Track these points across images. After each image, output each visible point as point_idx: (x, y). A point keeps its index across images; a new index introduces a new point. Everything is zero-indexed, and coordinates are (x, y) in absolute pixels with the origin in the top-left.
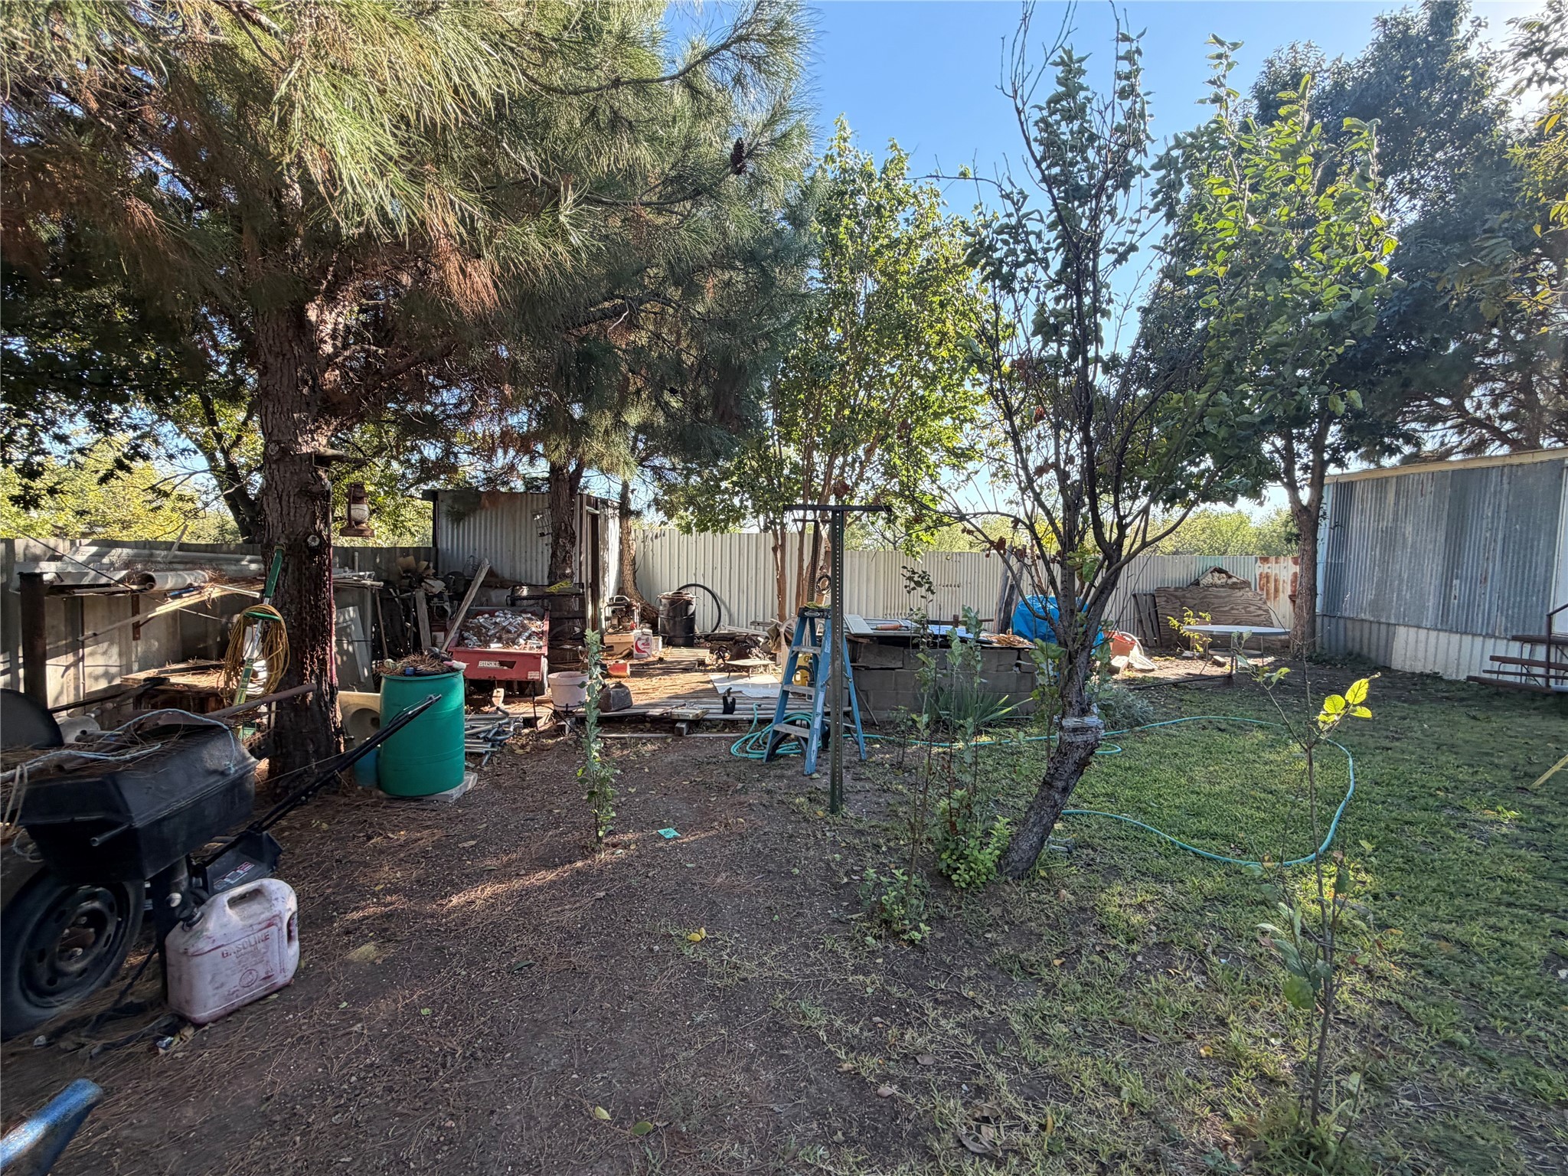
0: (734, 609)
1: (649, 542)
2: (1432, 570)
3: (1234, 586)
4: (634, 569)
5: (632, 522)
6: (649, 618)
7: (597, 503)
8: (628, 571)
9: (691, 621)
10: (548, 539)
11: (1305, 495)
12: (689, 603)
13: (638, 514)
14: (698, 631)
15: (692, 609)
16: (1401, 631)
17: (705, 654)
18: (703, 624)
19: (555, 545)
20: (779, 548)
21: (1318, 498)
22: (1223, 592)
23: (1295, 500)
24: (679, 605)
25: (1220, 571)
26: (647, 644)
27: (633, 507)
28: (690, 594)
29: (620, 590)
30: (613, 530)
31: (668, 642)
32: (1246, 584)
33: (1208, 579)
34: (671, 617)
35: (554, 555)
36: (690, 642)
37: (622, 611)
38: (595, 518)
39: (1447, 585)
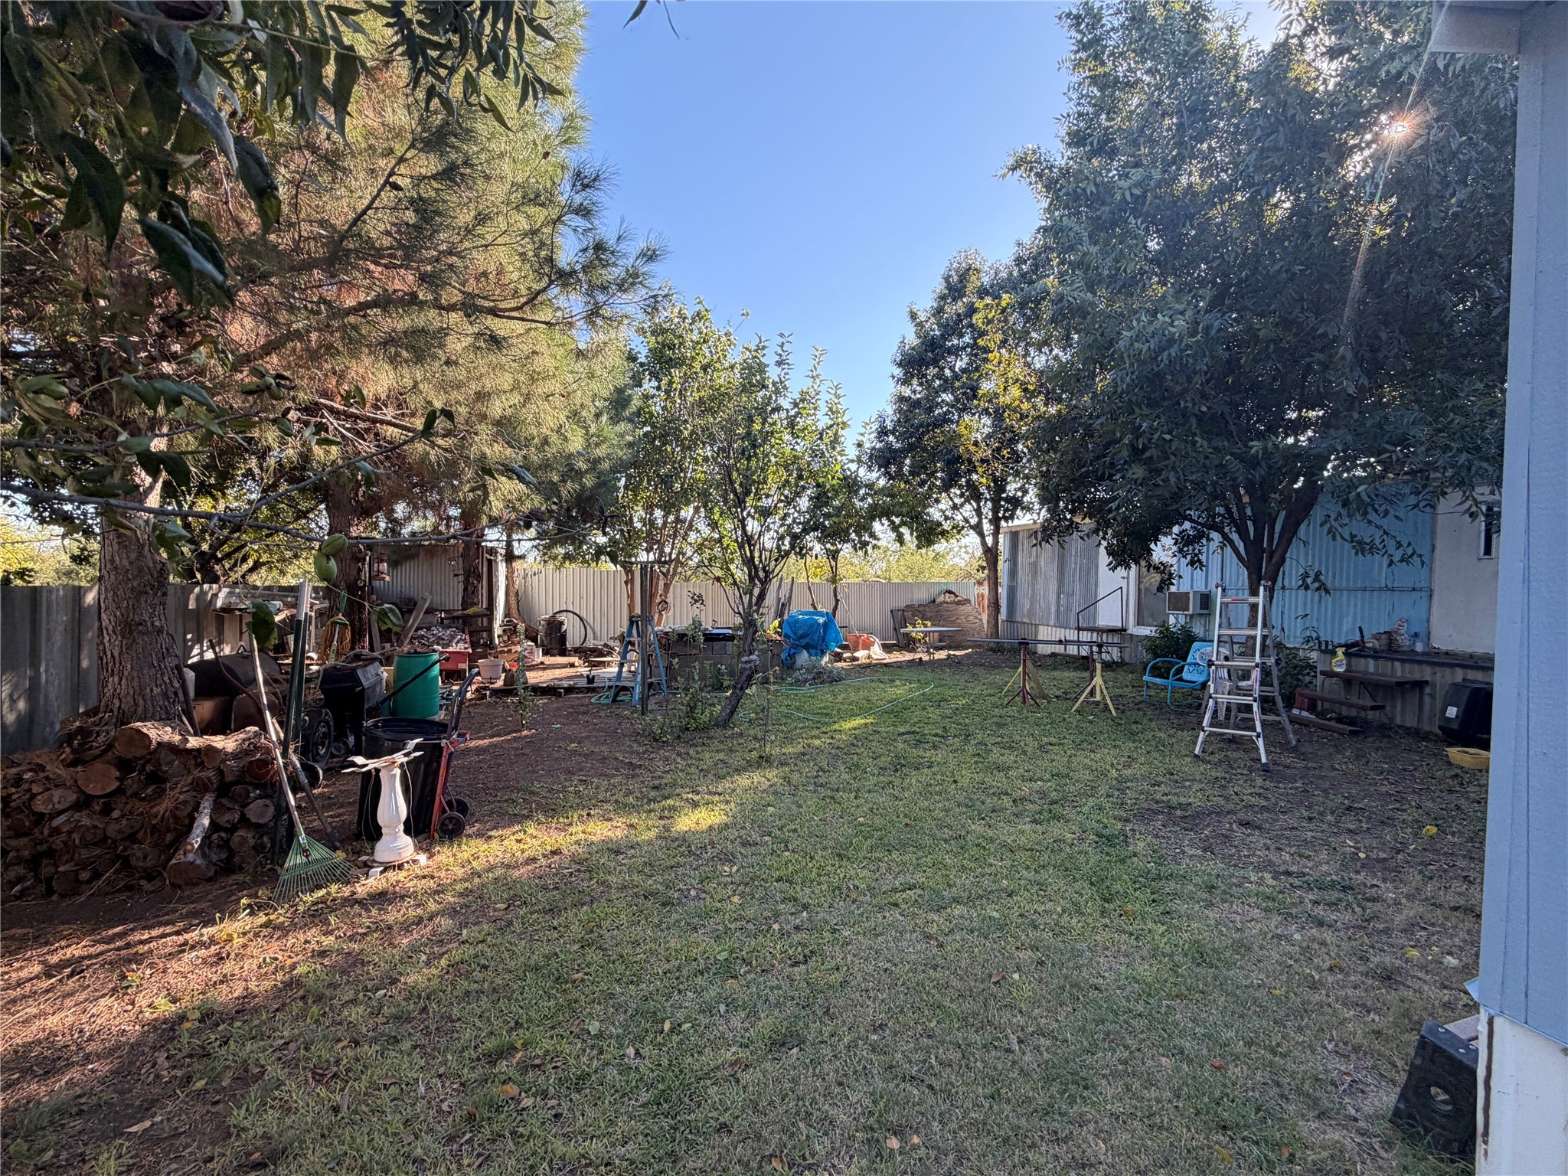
0: (597, 629)
1: (529, 579)
2: (1053, 587)
3: (959, 603)
4: (518, 601)
5: (517, 564)
6: (531, 636)
7: (492, 551)
8: (513, 601)
9: (563, 638)
10: (461, 578)
11: (989, 540)
12: (561, 623)
13: (522, 557)
14: (569, 646)
15: (564, 628)
16: (1041, 628)
17: (575, 660)
18: (573, 639)
19: (466, 582)
20: (629, 582)
21: (996, 542)
22: (953, 607)
23: (984, 543)
24: (554, 626)
25: (950, 592)
26: (531, 652)
27: (516, 553)
28: (562, 617)
29: (507, 614)
30: (502, 569)
31: (546, 653)
32: (968, 601)
33: (941, 599)
34: (548, 634)
35: (465, 589)
36: (563, 652)
37: (510, 630)
38: (490, 562)
39: (1059, 597)
